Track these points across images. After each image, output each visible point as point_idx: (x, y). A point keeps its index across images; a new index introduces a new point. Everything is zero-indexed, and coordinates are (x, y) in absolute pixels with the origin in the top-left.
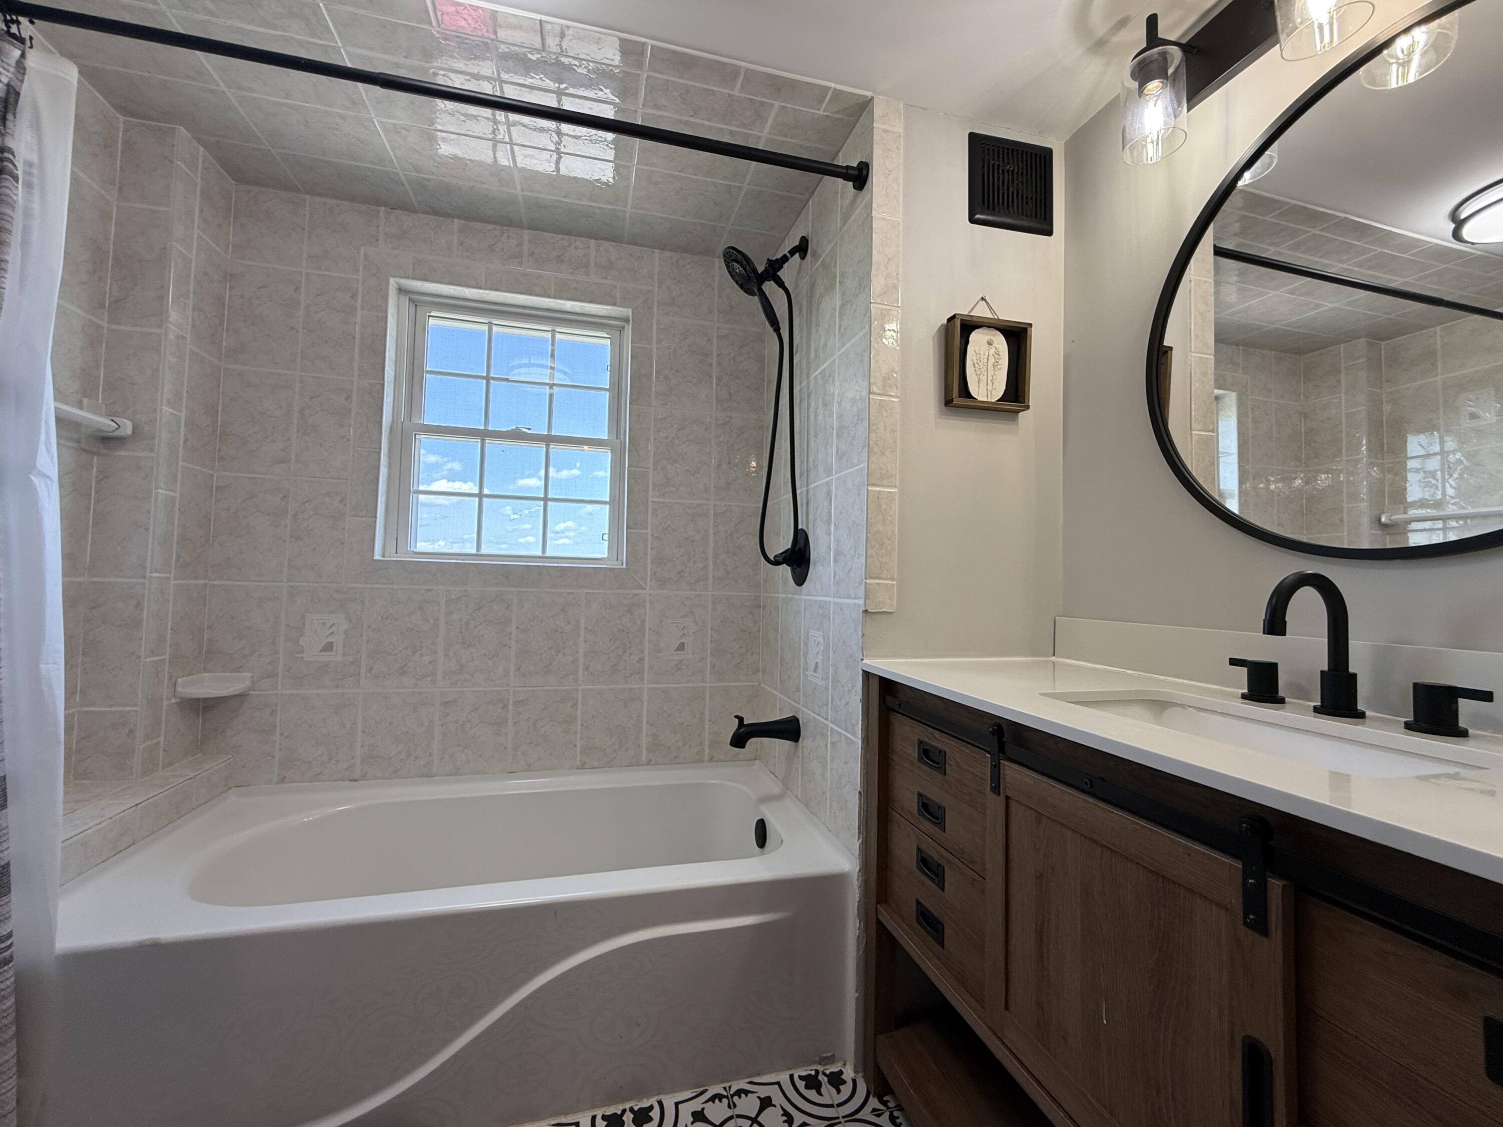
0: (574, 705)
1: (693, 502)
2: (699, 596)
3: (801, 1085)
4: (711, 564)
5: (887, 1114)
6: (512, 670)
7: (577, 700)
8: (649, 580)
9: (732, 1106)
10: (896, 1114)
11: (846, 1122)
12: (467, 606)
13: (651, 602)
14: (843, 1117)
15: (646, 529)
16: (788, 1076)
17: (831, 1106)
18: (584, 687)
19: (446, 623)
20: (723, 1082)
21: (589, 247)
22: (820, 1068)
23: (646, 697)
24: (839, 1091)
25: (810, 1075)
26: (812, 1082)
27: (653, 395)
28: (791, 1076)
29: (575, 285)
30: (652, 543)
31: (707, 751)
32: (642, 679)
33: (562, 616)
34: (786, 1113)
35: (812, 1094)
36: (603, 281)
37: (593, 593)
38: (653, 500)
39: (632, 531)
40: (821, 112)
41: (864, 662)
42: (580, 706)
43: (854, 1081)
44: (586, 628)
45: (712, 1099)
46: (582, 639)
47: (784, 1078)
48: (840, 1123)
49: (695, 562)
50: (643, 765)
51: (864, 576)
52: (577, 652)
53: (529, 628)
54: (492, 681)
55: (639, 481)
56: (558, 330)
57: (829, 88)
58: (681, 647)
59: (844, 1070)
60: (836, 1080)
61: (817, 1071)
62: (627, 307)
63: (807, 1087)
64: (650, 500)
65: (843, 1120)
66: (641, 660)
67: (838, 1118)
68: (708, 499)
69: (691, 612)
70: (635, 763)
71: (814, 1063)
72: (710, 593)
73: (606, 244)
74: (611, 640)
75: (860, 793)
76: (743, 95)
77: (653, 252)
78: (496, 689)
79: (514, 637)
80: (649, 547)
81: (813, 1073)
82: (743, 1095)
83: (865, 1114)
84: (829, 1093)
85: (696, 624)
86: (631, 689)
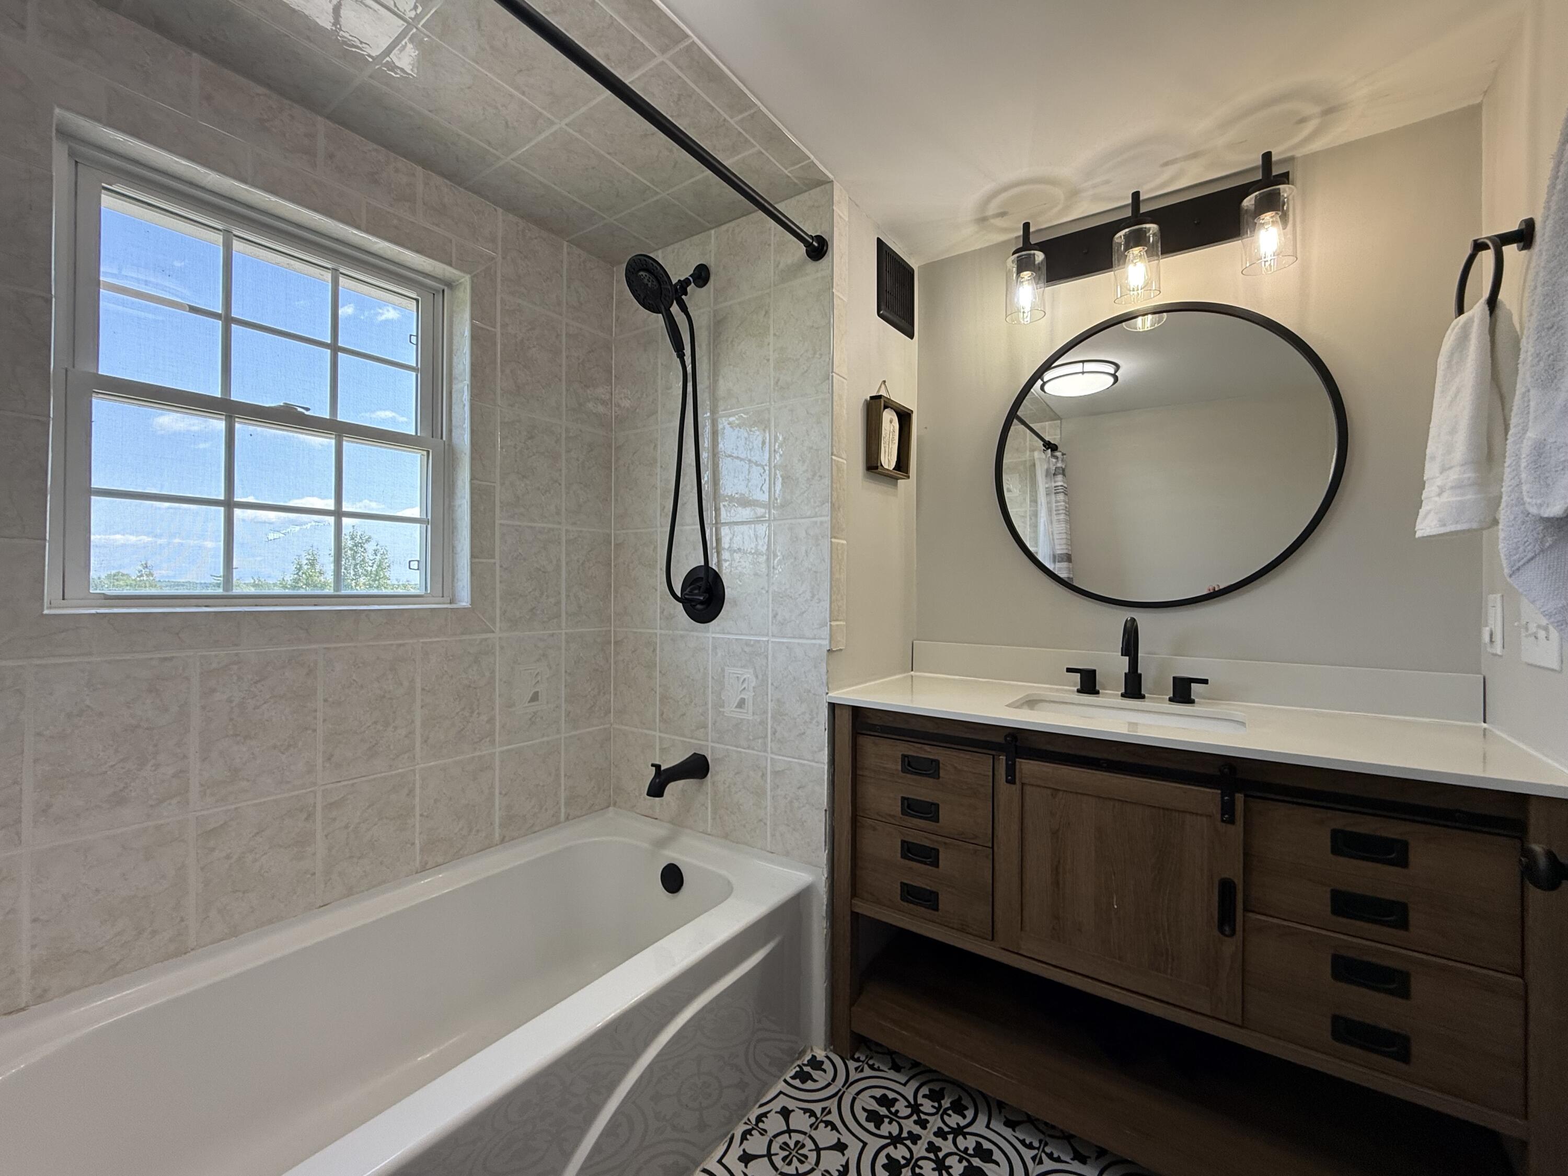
0: (411, 793)
1: (545, 525)
2: (552, 635)
3: (797, 1083)
4: (563, 596)
5: (866, 1066)
6: (320, 761)
7: (414, 784)
8: (498, 620)
9: (763, 1132)
10: (871, 1062)
11: (847, 1089)
12: (240, 678)
13: (502, 648)
14: (843, 1087)
15: (493, 557)
16: (783, 1083)
17: (829, 1085)
18: (422, 765)
19: (203, 708)
20: (741, 1120)
21: (414, 175)
22: (799, 1062)
23: (497, 763)
24: (825, 1071)
25: (797, 1072)
26: (803, 1076)
27: (499, 391)
28: (785, 1081)
29: (395, 222)
30: (501, 576)
31: (563, 810)
32: (493, 742)
33: (390, 677)
34: (806, 1111)
35: (809, 1085)
36: (435, 229)
37: (432, 643)
38: (503, 522)
39: (477, 560)
40: (786, 172)
41: (829, 694)
42: (418, 791)
43: (827, 1057)
44: (423, 689)
45: (744, 1138)
46: (418, 703)
47: (781, 1086)
48: (844, 1092)
49: (548, 597)
50: (497, 845)
51: (828, 619)
52: (413, 722)
53: (343, 699)
54: (288, 782)
55: (484, 497)
56: (342, 270)
57: (809, 158)
58: (535, 698)
59: (814, 1054)
60: (816, 1064)
61: (799, 1066)
62: (465, 272)
63: (803, 1082)
64: (497, 522)
65: (844, 1089)
66: (491, 720)
67: (840, 1090)
68: (560, 523)
69: (544, 655)
70: (487, 846)
71: (793, 1063)
72: (564, 632)
73: (437, 180)
74: (455, 700)
75: (826, 810)
76: (736, 126)
77: (495, 210)
78: (296, 793)
79: (319, 715)
80: (498, 582)
81: (798, 1069)
82: (764, 1119)
83: (854, 1076)
84: (822, 1078)
85: (550, 668)
86: (480, 757)
